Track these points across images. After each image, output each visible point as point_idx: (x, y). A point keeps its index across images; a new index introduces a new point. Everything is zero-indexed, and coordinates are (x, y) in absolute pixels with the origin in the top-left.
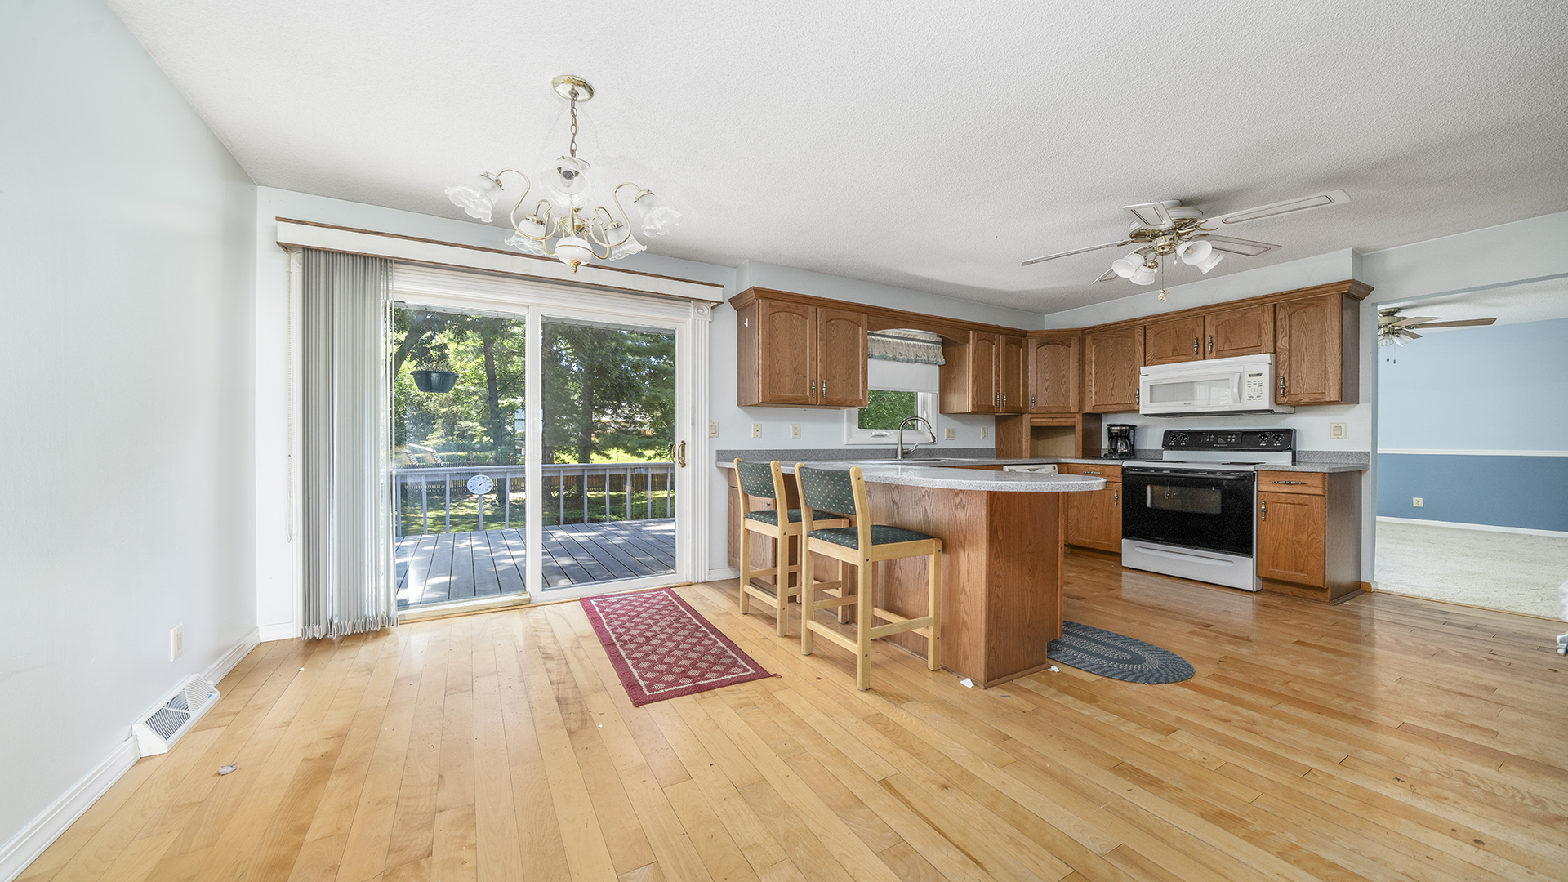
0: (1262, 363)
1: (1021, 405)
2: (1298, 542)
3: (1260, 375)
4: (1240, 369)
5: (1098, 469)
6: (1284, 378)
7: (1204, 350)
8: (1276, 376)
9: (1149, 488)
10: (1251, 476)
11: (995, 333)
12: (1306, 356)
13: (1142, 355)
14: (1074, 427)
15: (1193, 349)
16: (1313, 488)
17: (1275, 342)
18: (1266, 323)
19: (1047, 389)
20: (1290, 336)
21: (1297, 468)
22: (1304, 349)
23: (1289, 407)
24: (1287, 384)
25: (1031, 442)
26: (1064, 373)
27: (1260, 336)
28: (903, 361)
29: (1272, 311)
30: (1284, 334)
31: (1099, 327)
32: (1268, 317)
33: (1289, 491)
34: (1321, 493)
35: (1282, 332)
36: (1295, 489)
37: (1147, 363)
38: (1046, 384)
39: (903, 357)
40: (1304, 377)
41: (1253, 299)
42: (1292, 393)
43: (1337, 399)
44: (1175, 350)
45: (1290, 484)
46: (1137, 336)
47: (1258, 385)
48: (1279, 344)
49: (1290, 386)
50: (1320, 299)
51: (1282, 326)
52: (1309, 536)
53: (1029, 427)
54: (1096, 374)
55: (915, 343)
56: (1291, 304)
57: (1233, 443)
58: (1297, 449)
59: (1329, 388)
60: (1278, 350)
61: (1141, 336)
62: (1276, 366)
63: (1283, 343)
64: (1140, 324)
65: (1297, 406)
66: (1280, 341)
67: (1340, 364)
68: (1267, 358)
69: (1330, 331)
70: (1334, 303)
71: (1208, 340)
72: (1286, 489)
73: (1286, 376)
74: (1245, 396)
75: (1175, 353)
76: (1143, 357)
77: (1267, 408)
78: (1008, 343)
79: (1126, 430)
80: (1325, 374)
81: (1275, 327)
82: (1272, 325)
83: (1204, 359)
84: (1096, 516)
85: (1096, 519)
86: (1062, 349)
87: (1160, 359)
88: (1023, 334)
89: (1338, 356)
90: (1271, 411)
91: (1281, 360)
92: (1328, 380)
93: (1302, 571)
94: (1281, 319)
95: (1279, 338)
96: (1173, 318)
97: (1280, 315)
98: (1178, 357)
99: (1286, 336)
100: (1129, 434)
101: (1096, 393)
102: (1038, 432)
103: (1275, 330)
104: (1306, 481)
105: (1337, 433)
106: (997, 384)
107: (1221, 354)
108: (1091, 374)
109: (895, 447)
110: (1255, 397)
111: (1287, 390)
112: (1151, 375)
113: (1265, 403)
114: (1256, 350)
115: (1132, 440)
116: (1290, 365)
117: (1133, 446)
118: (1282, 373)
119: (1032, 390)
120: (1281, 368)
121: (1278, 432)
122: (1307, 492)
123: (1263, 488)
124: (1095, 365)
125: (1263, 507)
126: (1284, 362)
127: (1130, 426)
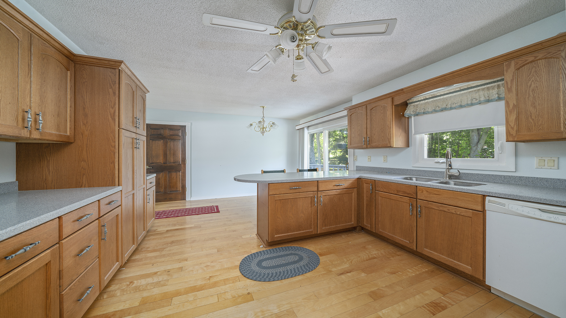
39: (455, 105)
55: (471, 90)
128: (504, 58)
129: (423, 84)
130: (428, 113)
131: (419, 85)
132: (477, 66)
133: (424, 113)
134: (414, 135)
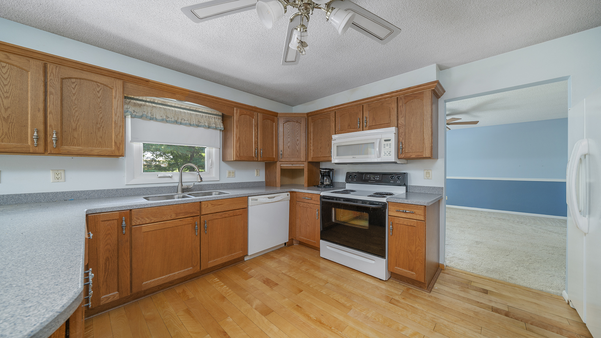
0: (390, 132)
1: (274, 157)
2: (410, 251)
3: (389, 140)
4: (379, 136)
5: (310, 196)
6: (402, 143)
7: (363, 126)
8: (398, 142)
9: (333, 209)
10: (384, 205)
11: (255, 111)
12: (413, 129)
13: (334, 128)
14: (304, 169)
15: (357, 125)
16: (418, 216)
17: (398, 120)
18: (393, 109)
19: (289, 147)
20: (405, 116)
21: (409, 201)
22: (412, 125)
23: (404, 160)
24: (404, 146)
25: (281, 178)
26: (298, 138)
27: (390, 117)
28: (185, 124)
29: (396, 102)
30: (402, 115)
31: (314, 112)
32: (394, 106)
33: (405, 217)
34: (423, 219)
35: (401, 114)
36: (409, 216)
37: (336, 133)
38: (289, 145)
39: (185, 122)
40: (412, 142)
41: (387, 94)
42: (406, 152)
43: (429, 156)
44: (349, 125)
45: (406, 212)
46: (331, 117)
47: (389, 146)
48: (399, 122)
49: (405, 147)
50: (420, 93)
51: (401, 111)
52: (416, 248)
53: (280, 170)
54: (313, 139)
55: (197, 113)
56: (406, 97)
57: (377, 180)
58: (408, 185)
59: (425, 149)
60: (399, 125)
61: (333, 117)
62: (398, 135)
63: (401, 121)
64: (333, 110)
65: (409, 159)
66: (400, 119)
67: (431, 134)
68: (393, 129)
69: (426, 114)
70: (428, 95)
71: (365, 119)
72: (404, 215)
73: (403, 141)
74: (383, 154)
75: (349, 127)
76: (334, 130)
77: (394, 161)
78: (264, 119)
79: (328, 171)
80: (423, 140)
81: (397, 112)
82: (396, 110)
83: (363, 130)
84: (309, 224)
85: (309, 226)
86: (297, 124)
87: (342, 131)
88: (275, 115)
89: (430, 129)
90: (395, 163)
91: (401, 131)
92: (425, 144)
93: (412, 271)
94: (400, 106)
95: (400, 117)
96: (348, 107)
97: (400, 104)
98: (350, 130)
99: (403, 117)
100: (330, 173)
101: (313, 150)
102: (284, 172)
103: (397, 113)
104: (415, 211)
105: (428, 176)
106: (257, 143)
107: (371, 128)
108: (311, 139)
109: (177, 184)
110: (387, 153)
111: (404, 150)
112: (338, 139)
113: (392, 158)
114: (388, 125)
115: (331, 178)
116: (405, 135)
117: (332, 181)
118: (401, 139)
119: (281, 147)
120: (401, 136)
121: (399, 174)
122: (415, 218)
123: (391, 213)
124: (313, 134)
125: (391, 227)
126: (402, 132)
127: (330, 169)
128: (235, 104)
129: (177, 90)
130: (156, 120)
131: (172, 89)
132: (222, 101)
133: (151, 119)
134: (131, 141)
